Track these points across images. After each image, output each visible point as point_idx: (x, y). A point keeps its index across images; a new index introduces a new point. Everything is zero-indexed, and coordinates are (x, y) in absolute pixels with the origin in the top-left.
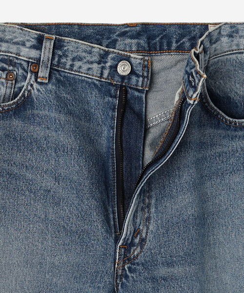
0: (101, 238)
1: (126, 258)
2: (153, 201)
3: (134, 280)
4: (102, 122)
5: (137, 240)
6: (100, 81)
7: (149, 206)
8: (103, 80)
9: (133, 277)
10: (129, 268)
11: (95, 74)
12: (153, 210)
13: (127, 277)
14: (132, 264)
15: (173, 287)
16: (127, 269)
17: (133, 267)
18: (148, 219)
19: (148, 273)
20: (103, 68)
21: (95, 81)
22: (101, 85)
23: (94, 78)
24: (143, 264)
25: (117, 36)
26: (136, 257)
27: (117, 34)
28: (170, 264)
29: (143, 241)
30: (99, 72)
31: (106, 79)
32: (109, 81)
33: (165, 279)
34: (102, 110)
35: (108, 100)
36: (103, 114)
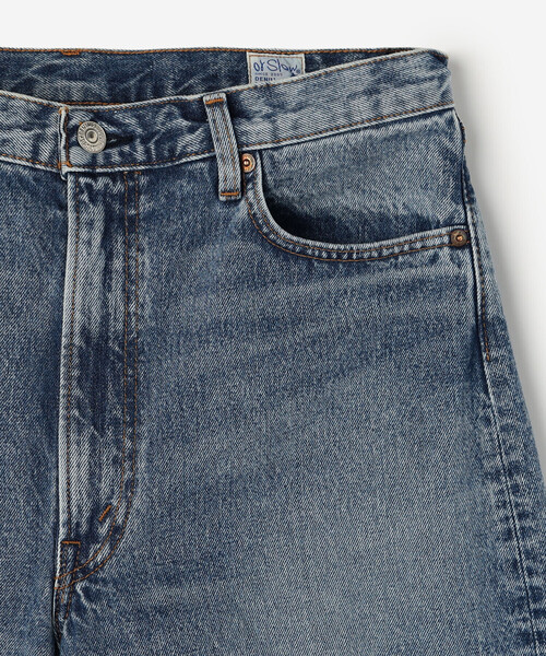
0: (23, 525)
1: (80, 568)
2: (143, 446)
3: (97, 618)
4: (42, 265)
5: (103, 530)
6: (31, 169)
7: (133, 456)
8: (38, 166)
9: (95, 611)
10: (86, 590)
11: (18, 153)
12: (142, 465)
13: (80, 610)
14: (91, 581)
15: (181, 629)
16: (80, 592)
17: (94, 587)
18: (131, 485)
19: (128, 601)
20: (39, 138)
21: (21, 170)
22: (35, 179)
23: (18, 162)
24: (115, 583)
25: (35, 72)
26: (100, 566)
27: (34, 68)
28: (171, 580)
29: (117, 530)
30: (28, 148)
31: (46, 165)
32: (54, 170)
33: (162, 611)
34: (41, 238)
35: (54, 215)
36: (44, 248)
